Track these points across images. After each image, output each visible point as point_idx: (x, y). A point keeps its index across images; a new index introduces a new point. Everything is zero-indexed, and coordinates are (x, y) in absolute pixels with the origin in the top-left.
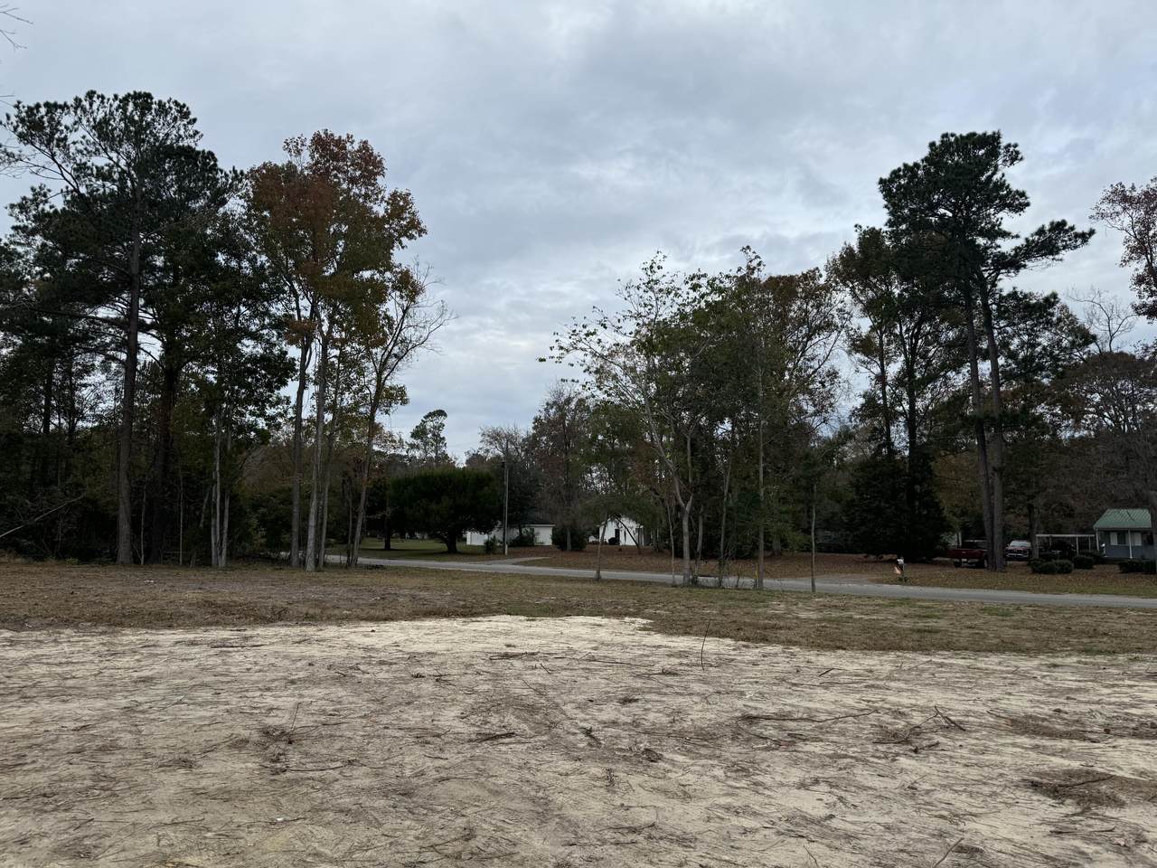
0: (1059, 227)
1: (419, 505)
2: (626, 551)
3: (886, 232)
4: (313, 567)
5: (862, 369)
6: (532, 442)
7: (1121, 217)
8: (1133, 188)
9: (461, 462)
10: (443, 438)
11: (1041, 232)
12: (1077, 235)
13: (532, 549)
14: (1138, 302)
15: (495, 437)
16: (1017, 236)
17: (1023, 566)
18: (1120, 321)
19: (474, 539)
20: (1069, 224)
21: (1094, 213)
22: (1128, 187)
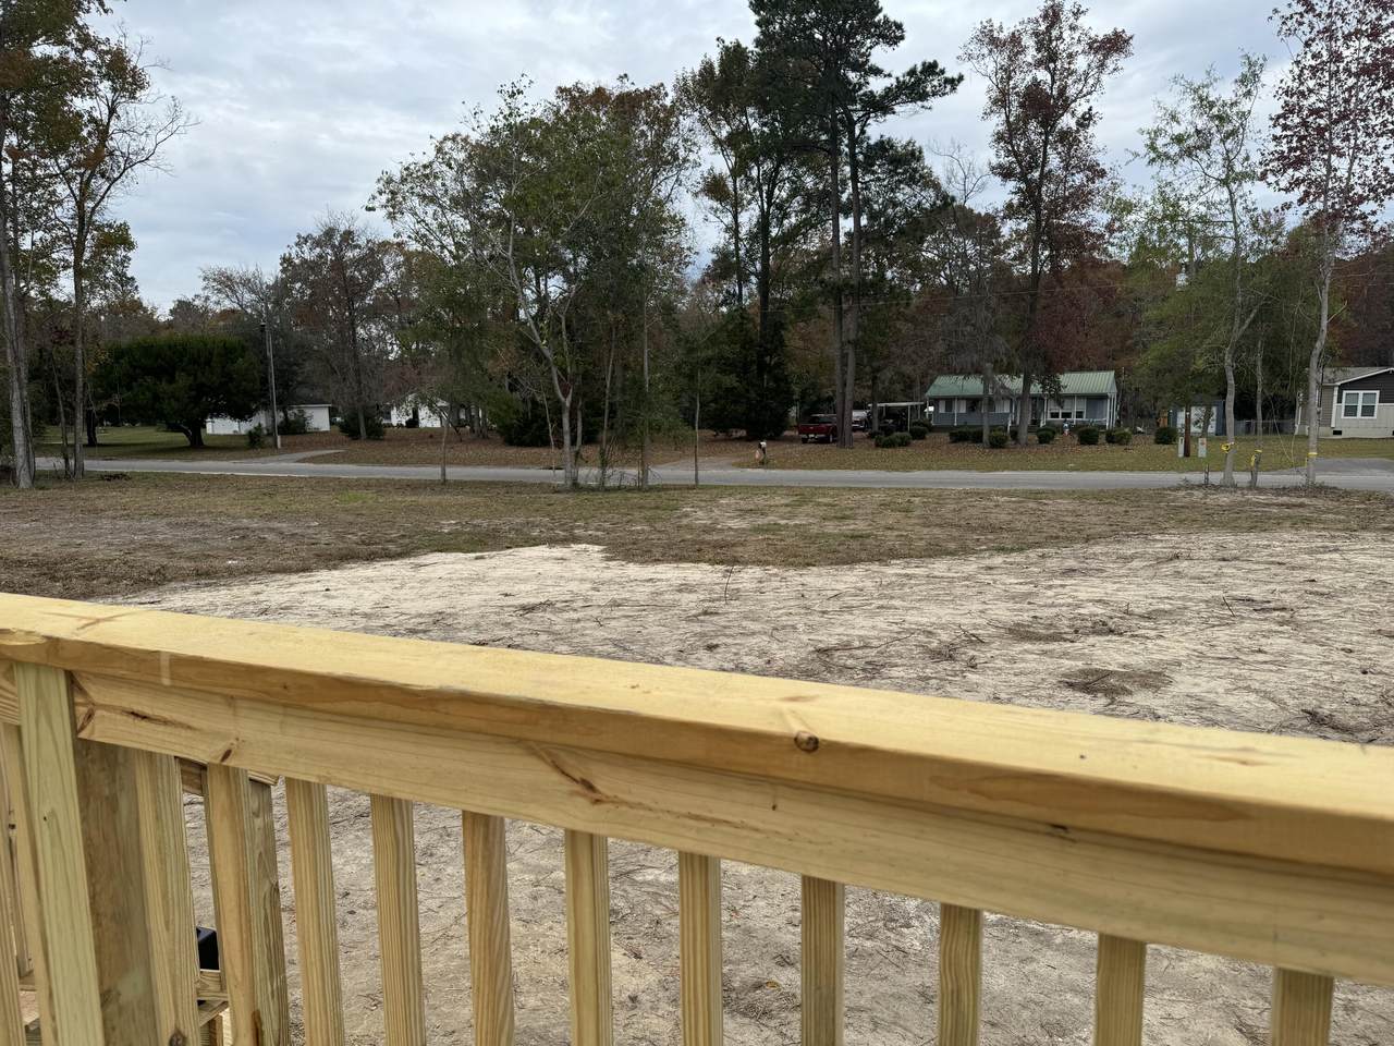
0: (931, 69)
1: (141, 385)
2: (432, 435)
3: (752, 52)
4: (29, 481)
5: (712, 217)
6: (281, 289)
7: (987, 60)
8: (1001, 28)
9: (163, 314)
10: (133, 279)
11: (912, 72)
12: (947, 81)
13: (306, 438)
14: (995, 162)
15: (225, 282)
16: (890, 75)
17: (864, 438)
18: (974, 180)
19: (219, 427)
20: (940, 67)
21: (961, 53)
22: (996, 26)
